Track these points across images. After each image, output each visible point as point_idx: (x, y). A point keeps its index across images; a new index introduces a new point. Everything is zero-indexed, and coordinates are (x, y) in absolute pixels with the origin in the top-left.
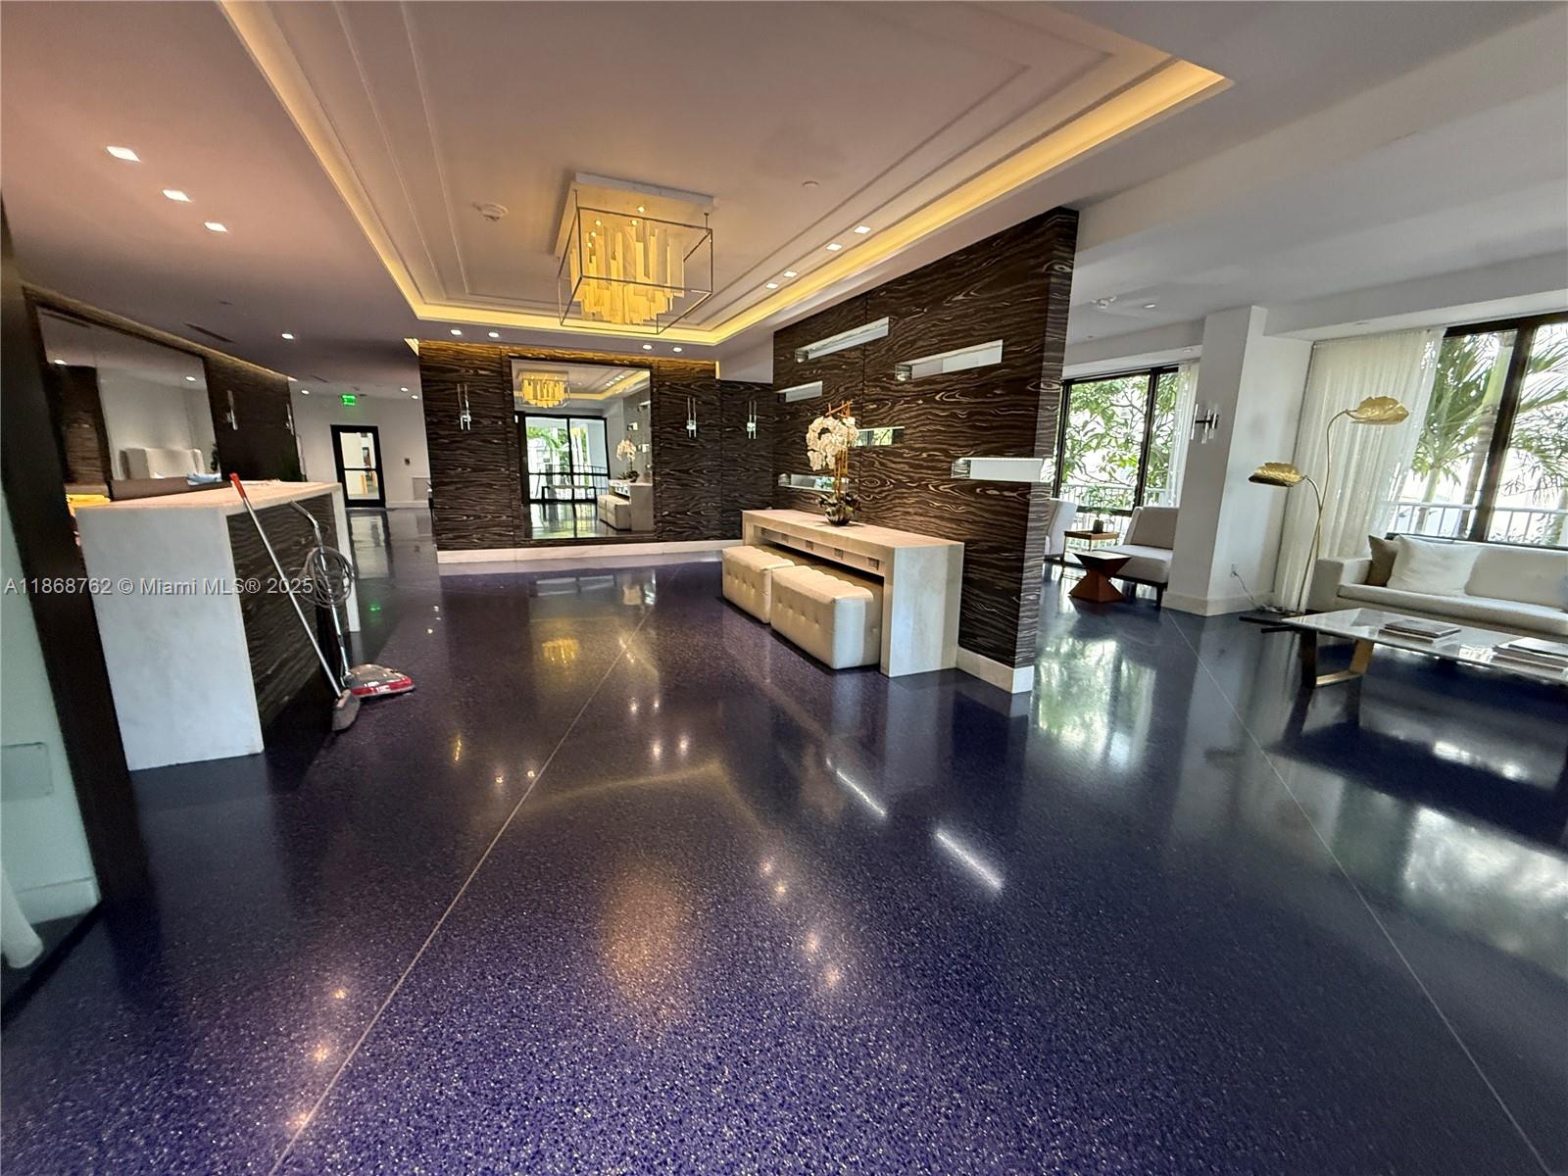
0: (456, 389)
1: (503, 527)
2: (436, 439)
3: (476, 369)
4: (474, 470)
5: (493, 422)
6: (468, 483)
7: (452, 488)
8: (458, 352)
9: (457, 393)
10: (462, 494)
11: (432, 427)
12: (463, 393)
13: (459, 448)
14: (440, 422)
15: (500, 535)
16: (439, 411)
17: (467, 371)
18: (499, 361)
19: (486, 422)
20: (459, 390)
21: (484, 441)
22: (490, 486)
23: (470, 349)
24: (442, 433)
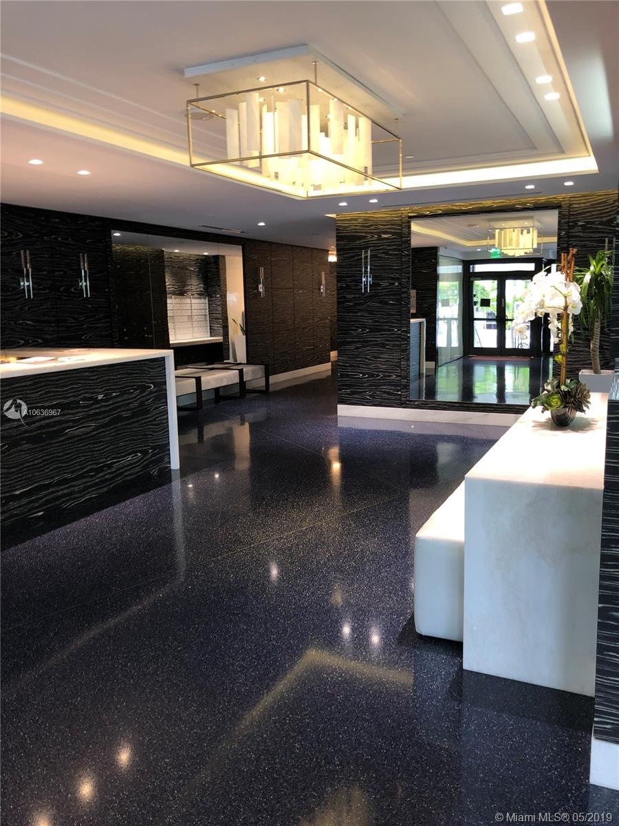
0: (361, 255)
1: (392, 385)
2: (343, 302)
3: (379, 234)
4: (372, 331)
5: (391, 284)
6: (366, 343)
7: (352, 347)
8: (366, 220)
9: (361, 258)
10: (360, 352)
11: (341, 291)
12: (366, 258)
13: (360, 311)
14: (348, 287)
15: (389, 393)
16: (347, 277)
17: (372, 236)
18: (399, 222)
19: (384, 284)
20: (363, 256)
21: (381, 302)
22: (383, 346)
23: (375, 216)
24: (348, 296)
